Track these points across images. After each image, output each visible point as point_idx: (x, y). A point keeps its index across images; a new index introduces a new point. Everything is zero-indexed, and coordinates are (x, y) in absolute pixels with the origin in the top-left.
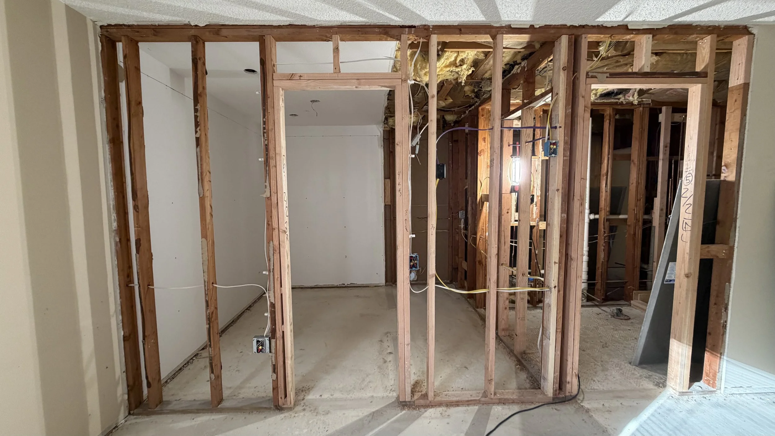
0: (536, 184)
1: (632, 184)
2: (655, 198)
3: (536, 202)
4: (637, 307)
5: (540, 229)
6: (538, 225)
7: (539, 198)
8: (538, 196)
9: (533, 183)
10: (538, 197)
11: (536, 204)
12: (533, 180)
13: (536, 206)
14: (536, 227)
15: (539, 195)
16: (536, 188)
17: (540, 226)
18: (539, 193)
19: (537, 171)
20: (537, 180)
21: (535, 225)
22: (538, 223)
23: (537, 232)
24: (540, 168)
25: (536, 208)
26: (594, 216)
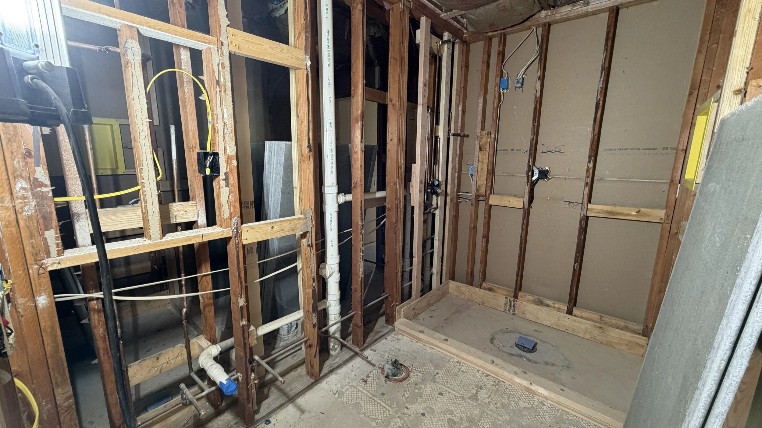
0: (220, 120)
1: (391, 140)
2: (413, 165)
3: (226, 174)
4: (404, 332)
5: (244, 242)
6: (238, 235)
7: (235, 162)
8: (229, 158)
9: (213, 119)
10: (231, 160)
11: (226, 180)
12: (212, 111)
13: (227, 185)
14: (233, 239)
15: (234, 153)
16: (221, 133)
17: (244, 236)
18: (231, 150)
19: (218, 83)
20: (222, 110)
21: (231, 235)
22: (237, 229)
23: (238, 252)
24: (228, 76)
25: (227, 189)
26: (344, 196)
